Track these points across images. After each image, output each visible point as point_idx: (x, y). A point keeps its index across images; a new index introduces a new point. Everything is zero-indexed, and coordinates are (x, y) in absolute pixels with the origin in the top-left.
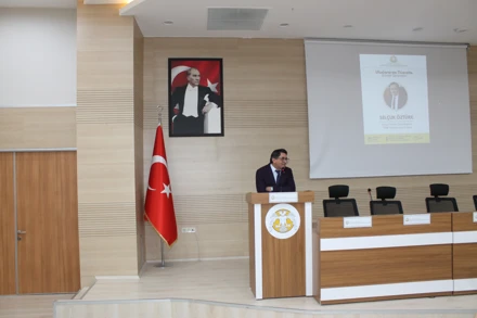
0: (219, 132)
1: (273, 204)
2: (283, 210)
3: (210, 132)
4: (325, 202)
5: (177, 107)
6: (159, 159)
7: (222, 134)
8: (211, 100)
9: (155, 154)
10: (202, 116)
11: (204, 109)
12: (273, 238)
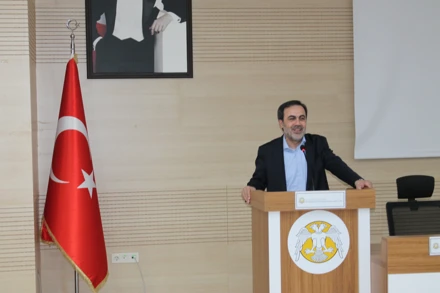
0: (184, 70)
1: (301, 212)
2: (318, 223)
3: (166, 69)
4: (390, 206)
5: (102, 21)
6: (72, 123)
7: (189, 74)
8: (167, 8)
9: (63, 113)
10: (150, 38)
11: (155, 26)
12: (302, 271)
